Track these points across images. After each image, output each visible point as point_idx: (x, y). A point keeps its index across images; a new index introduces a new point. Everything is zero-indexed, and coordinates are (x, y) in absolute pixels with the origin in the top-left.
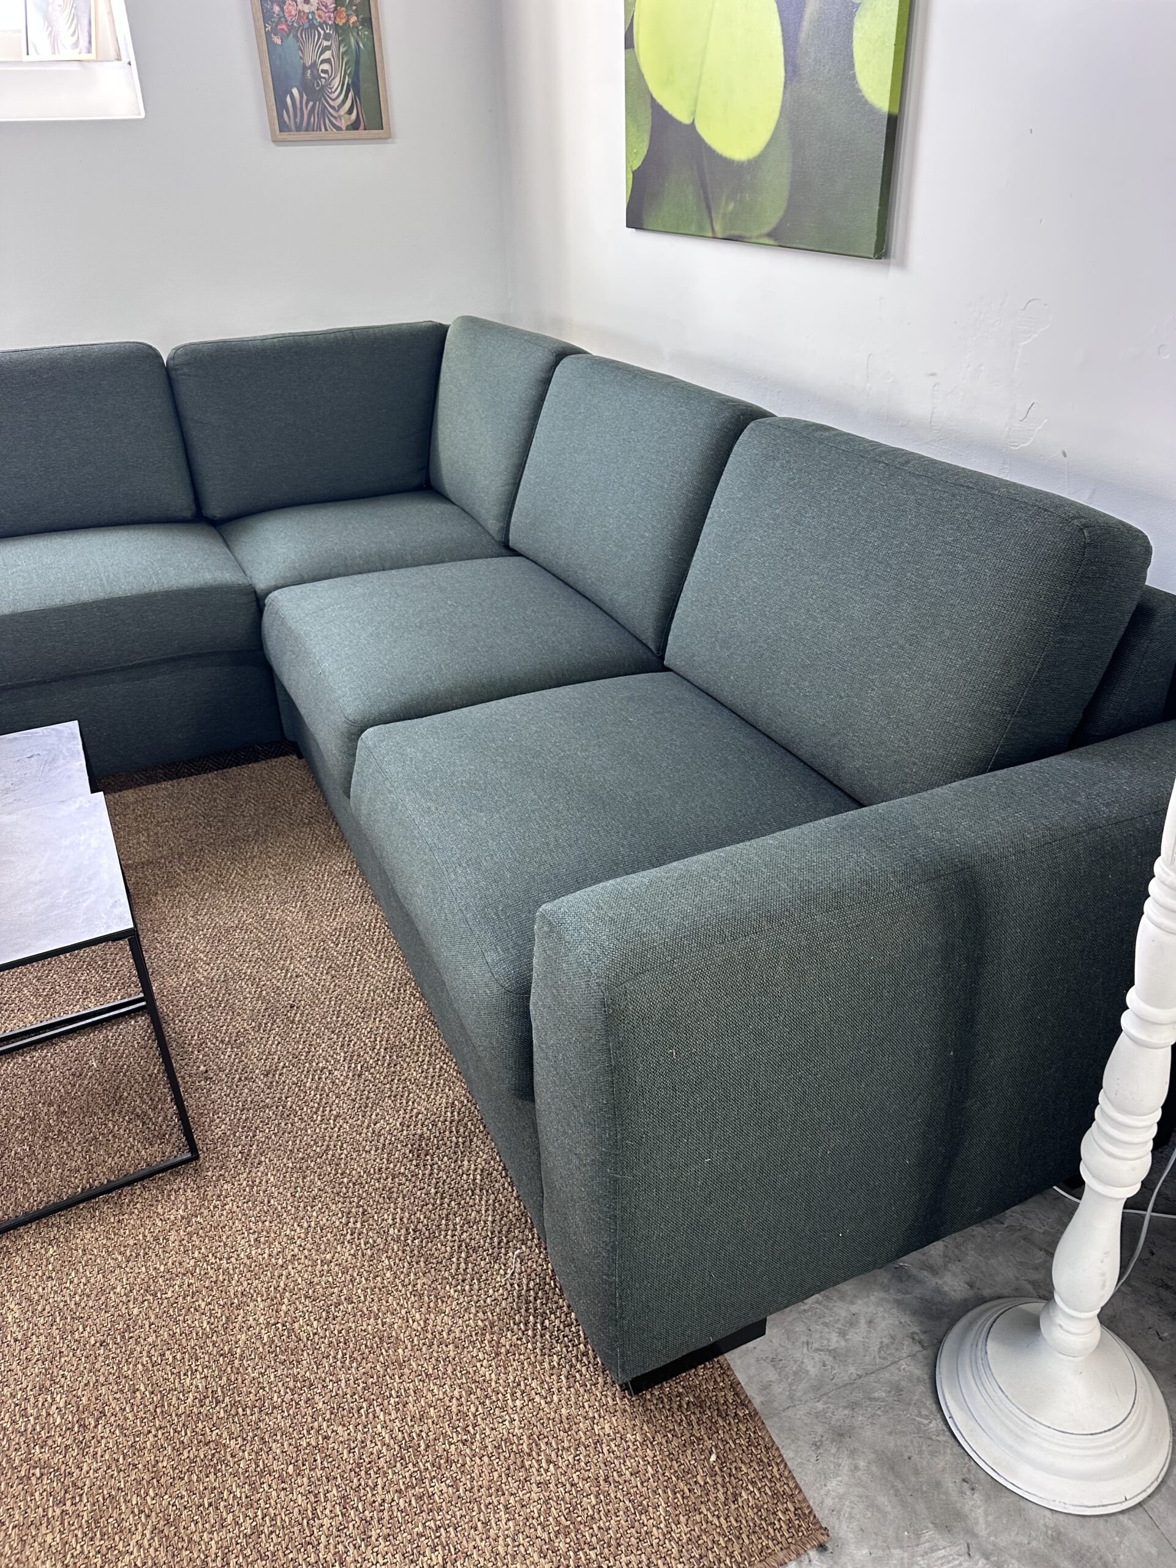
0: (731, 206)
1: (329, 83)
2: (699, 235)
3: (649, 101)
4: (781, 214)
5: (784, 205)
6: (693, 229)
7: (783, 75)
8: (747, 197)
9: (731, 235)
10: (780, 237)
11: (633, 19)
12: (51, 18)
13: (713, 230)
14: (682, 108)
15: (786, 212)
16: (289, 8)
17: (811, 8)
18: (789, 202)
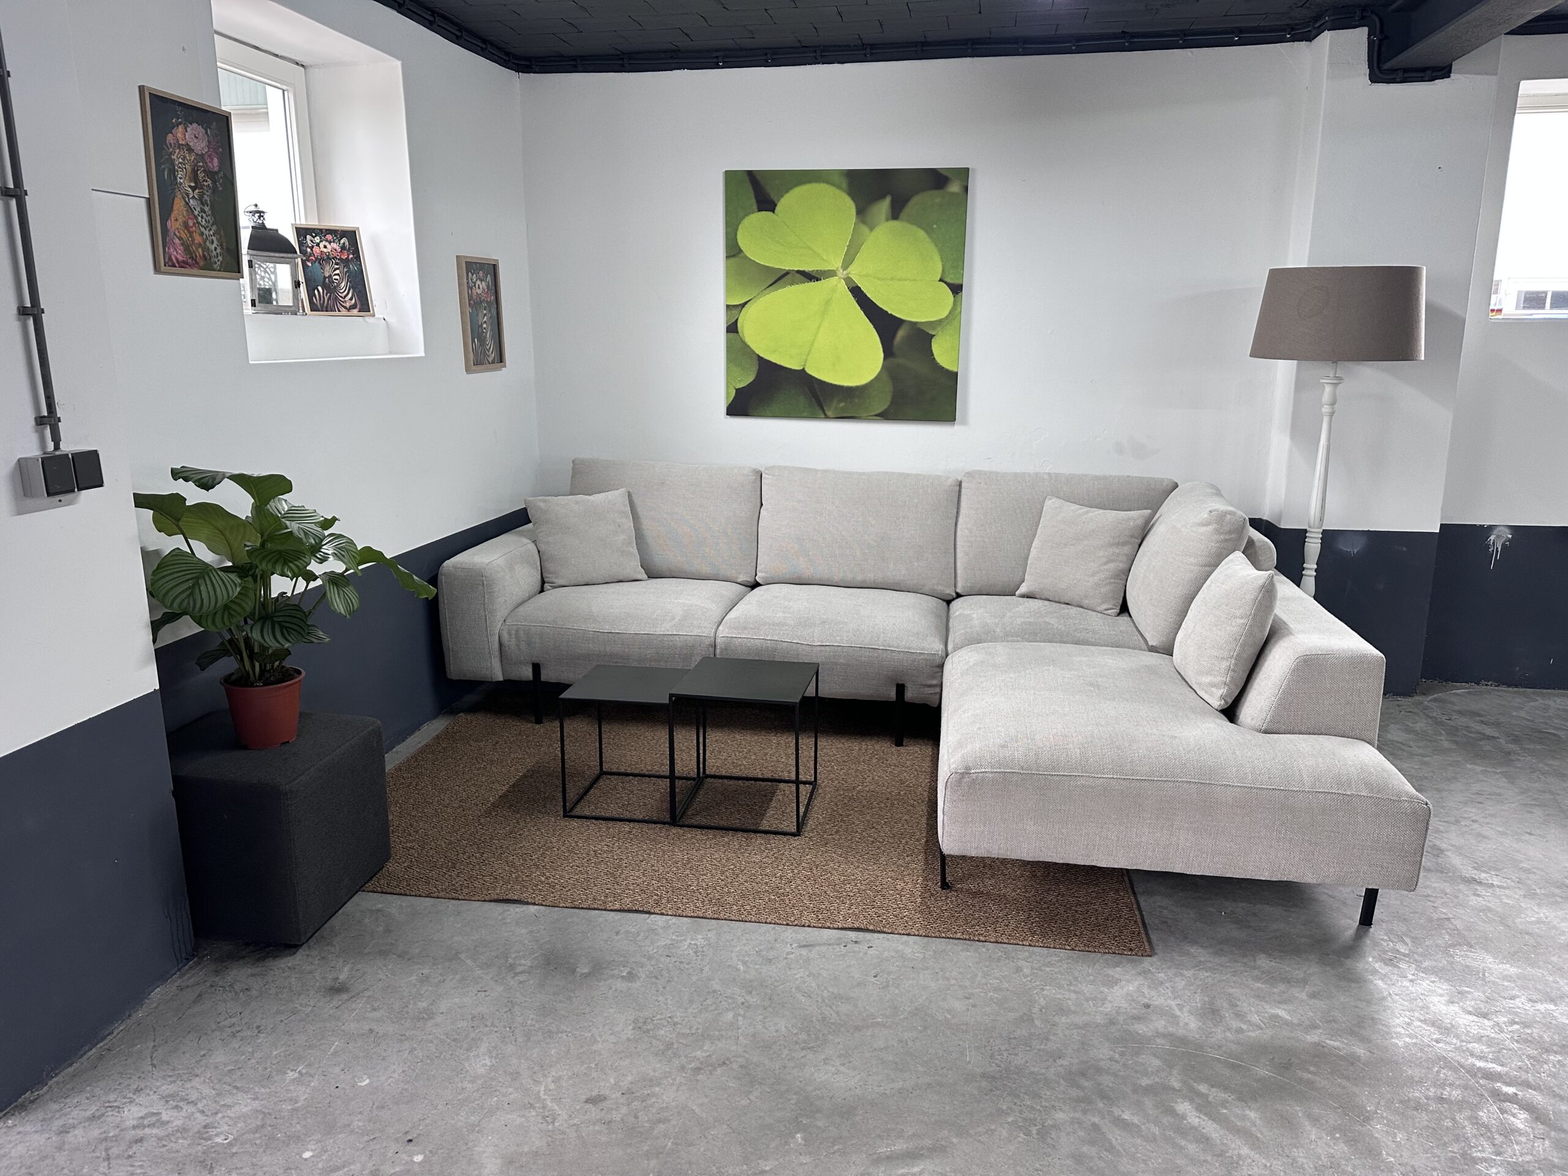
0: (842, 405)
1: (486, 335)
2: (812, 416)
3: (755, 358)
4: (886, 407)
5: (888, 403)
6: (805, 414)
7: (882, 355)
8: (856, 400)
9: (841, 418)
10: (886, 416)
11: (737, 319)
12: (330, 287)
13: (825, 414)
14: (791, 363)
15: (890, 406)
16: (474, 291)
17: (901, 334)
18: (892, 403)
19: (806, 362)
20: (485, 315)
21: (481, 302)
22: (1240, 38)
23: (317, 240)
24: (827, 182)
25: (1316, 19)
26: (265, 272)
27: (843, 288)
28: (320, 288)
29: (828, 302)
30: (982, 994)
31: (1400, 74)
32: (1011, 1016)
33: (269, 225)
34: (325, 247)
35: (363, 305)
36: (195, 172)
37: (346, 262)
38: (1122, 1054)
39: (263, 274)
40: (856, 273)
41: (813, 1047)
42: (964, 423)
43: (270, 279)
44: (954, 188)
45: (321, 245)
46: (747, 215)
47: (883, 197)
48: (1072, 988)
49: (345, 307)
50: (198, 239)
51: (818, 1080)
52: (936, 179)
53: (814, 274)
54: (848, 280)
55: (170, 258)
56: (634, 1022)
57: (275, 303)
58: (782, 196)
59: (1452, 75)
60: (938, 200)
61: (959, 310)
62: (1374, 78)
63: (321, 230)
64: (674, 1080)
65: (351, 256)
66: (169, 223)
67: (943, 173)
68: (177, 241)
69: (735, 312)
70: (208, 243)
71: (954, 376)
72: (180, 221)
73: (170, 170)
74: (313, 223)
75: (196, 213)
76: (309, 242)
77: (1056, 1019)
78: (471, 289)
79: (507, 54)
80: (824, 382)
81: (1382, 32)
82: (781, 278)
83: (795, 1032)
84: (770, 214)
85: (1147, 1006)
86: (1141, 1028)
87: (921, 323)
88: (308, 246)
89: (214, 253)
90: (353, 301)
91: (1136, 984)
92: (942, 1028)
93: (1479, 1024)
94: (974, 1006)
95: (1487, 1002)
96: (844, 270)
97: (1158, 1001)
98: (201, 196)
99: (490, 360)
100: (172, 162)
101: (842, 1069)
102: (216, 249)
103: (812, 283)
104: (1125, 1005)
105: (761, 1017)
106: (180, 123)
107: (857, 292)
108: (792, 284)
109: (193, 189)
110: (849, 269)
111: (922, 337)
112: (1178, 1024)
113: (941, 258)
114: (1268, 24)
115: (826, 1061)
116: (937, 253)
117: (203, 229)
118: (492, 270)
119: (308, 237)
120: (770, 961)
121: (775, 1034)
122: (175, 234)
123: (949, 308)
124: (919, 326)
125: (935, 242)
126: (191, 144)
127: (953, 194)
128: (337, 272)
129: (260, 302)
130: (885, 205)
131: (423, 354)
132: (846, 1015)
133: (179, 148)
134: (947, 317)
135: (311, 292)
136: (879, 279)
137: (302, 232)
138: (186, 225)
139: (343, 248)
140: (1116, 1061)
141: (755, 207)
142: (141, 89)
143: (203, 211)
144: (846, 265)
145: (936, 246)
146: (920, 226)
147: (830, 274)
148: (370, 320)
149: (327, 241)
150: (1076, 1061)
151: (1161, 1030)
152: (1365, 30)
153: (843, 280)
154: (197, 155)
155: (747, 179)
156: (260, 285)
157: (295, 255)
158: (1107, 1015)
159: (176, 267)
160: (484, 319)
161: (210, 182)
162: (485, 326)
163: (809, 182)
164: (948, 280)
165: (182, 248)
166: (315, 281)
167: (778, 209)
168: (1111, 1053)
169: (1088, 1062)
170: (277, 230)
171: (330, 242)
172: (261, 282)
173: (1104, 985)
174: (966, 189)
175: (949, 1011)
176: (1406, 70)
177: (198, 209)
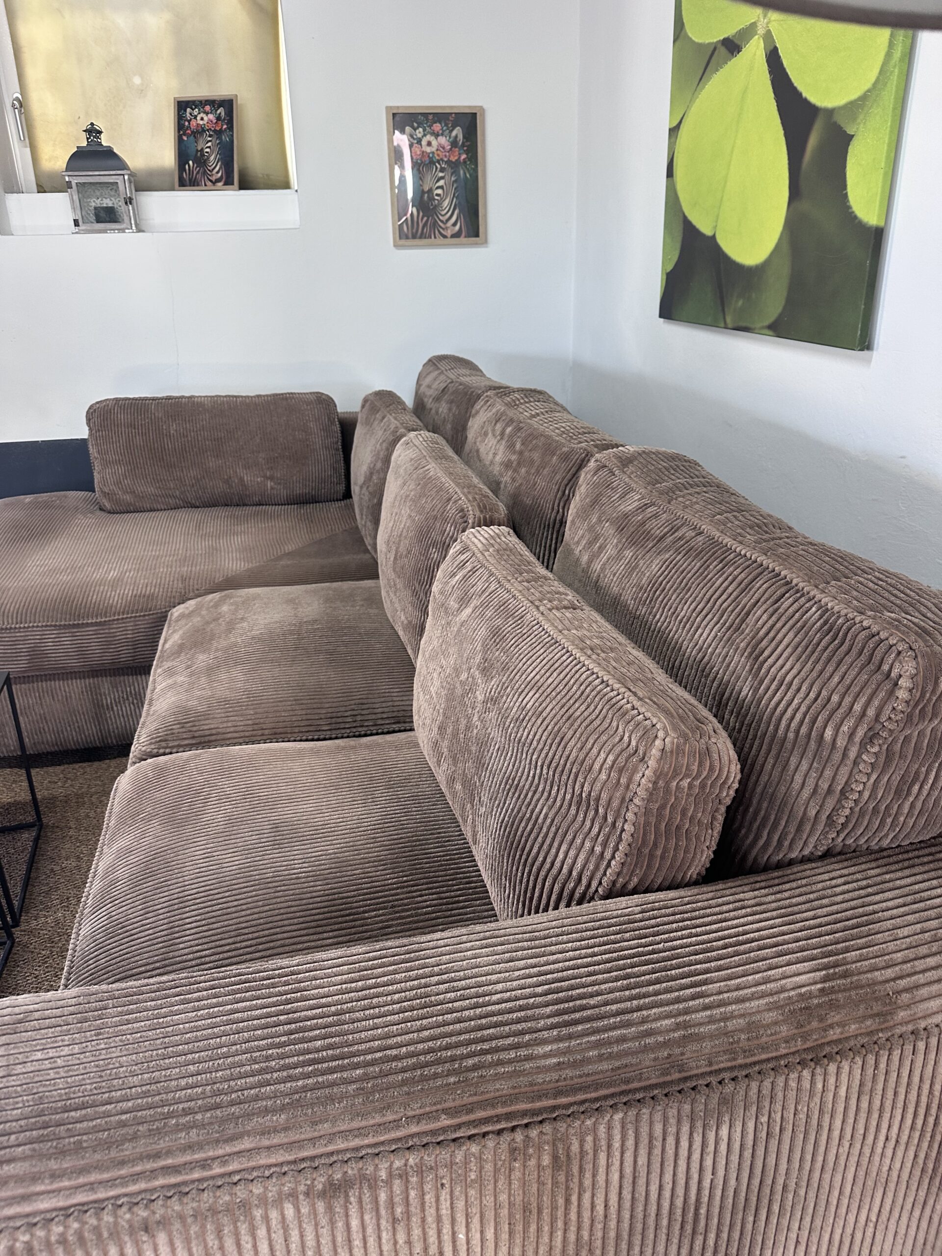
1: (440, 203)
2: (715, 323)
3: (682, 219)
4: (779, 310)
5: (783, 303)
6: (710, 320)
7: (787, 195)
8: (754, 295)
9: (740, 326)
10: (778, 328)
11: (673, 154)
13: (725, 321)
14: (707, 223)
15: (785, 308)
16: (415, 149)
17: (813, 141)
18: (787, 301)
19: (717, 221)
21: (433, 163)
27: (761, 57)
29: (745, 92)
53: (734, 42)
54: (767, 37)
69: (673, 139)
71: (878, 242)
80: (729, 259)
82: (708, 62)
87: (841, 109)
96: (765, 16)
99: (449, 233)
103: (734, 60)
107: (774, 59)
108: (717, 69)
111: (837, 144)
118: (467, 120)
123: (881, 59)
124: (838, 117)
134: (875, 85)
147: (751, 32)
153: (762, 41)
160: (438, 184)
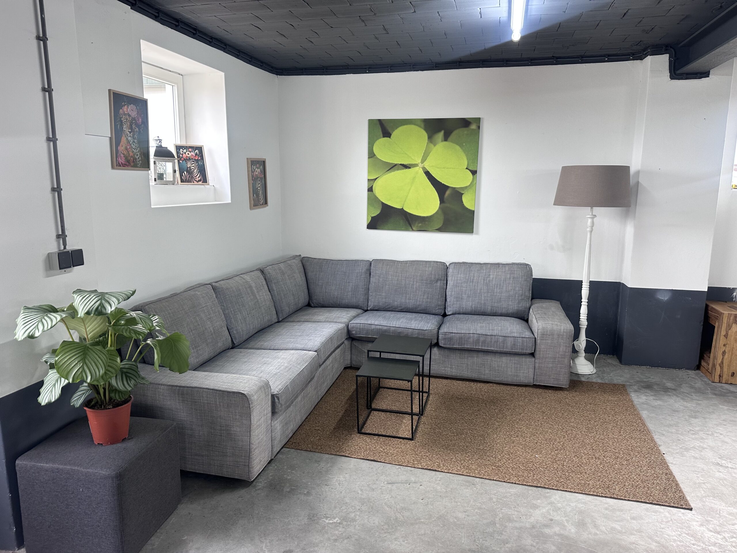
0: (420, 224)
2: (406, 230)
3: (381, 203)
4: (441, 226)
5: (442, 224)
6: (403, 229)
7: (439, 202)
8: (426, 223)
9: (421, 230)
10: (440, 230)
11: (372, 186)
12: (190, 172)
13: (412, 229)
14: (397, 205)
16: (254, 173)
17: (448, 193)
18: (444, 224)
19: (404, 205)
20: (259, 183)
21: (258, 178)
22: (608, 59)
23: (185, 151)
24: (415, 124)
25: (644, 50)
26: (161, 165)
27: (421, 172)
28: (185, 172)
29: (414, 178)
30: (472, 511)
31: (685, 75)
32: (485, 521)
33: (164, 145)
34: (188, 154)
35: (204, 180)
36: (131, 125)
37: (197, 161)
38: (537, 543)
39: (160, 167)
40: (428, 165)
41: (390, 532)
42: (477, 233)
43: (163, 169)
44: (473, 127)
45: (187, 153)
46: (378, 139)
47: (439, 131)
48: (516, 509)
49: (196, 181)
50: (131, 154)
51: (391, 548)
52: (465, 123)
53: (408, 166)
54: (424, 168)
55: (119, 163)
56: (308, 516)
57: (165, 179)
58: (394, 131)
59: (710, 76)
60: (466, 132)
61: (475, 182)
62: (672, 77)
63: (187, 147)
64: (325, 544)
65: (200, 158)
66: (119, 148)
67: (469, 120)
68: (122, 155)
69: (372, 182)
70: (135, 156)
71: (473, 212)
72: (124, 147)
73: (120, 124)
74: (184, 143)
75: (131, 143)
76: (181, 152)
77: (507, 524)
78: (253, 172)
79: (272, 67)
80: (412, 214)
81: (675, 56)
82: (393, 167)
83: (382, 524)
84: (388, 138)
85: (552, 520)
86: (547, 531)
87: (457, 188)
88: (181, 154)
89: (138, 160)
90: (200, 178)
91: (547, 508)
92: (452, 526)
93: (715, 537)
94: (468, 516)
95: (720, 526)
96: (422, 164)
97: (557, 518)
98: (134, 135)
99: (261, 204)
100: (121, 121)
101: (403, 543)
102: (139, 158)
103: (407, 170)
104: (541, 519)
105: (367, 517)
106: (126, 105)
107: (428, 174)
108: (398, 170)
109: (130, 132)
110: (424, 164)
111: (458, 194)
112: (566, 530)
113: (467, 159)
114: (621, 52)
115: (396, 539)
116: (465, 157)
117: (133, 150)
118: (263, 163)
119: (181, 150)
120: (373, 490)
121: (373, 525)
122: (121, 152)
123: (471, 181)
124: (456, 189)
125: (464, 151)
126: (130, 113)
127: (473, 129)
128: (193, 165)
129: (158, 179)
130: (441, 134)
131: (229, 201)
132: (407, 518)
133: (125, 115)
134: (469, 185)
135: (181, 174)
136: (438, 168)
137: (178, 148)
138: (126, 149)
139: (196, 154)
140: (534, 547)
141: (382, 135)
142: (110, 91)
143: (134, 142)
144: (423, 161)
145: (465, 153)
146: (457, 144)
147: (415, 165)
148: (206, 186)
149: (189, 151)
150: (515, 545)
151: (557, 532)
152: (668, 55)
153: (421, 169)
154: (132, 118)
155: (378, 123)
156: (159, 171)
157: (174, 159)
158: (531, 523)
159: (121, 166)
160: (259, 186)
161: (137, 129)
162: (259, 188)
163: (406, 124)
164: (470, 169)
165: (124, 158)
166: (183, 169)
167: (392, 136)
168: (532, 542)
169: (520, 546)
170: (167, 148)
171: (190, 152)
172: (159, 170)
173: (531, 508)
174: (479, 127)
175: (456, 518)
176: (687, 74)
177: (132, 141)
